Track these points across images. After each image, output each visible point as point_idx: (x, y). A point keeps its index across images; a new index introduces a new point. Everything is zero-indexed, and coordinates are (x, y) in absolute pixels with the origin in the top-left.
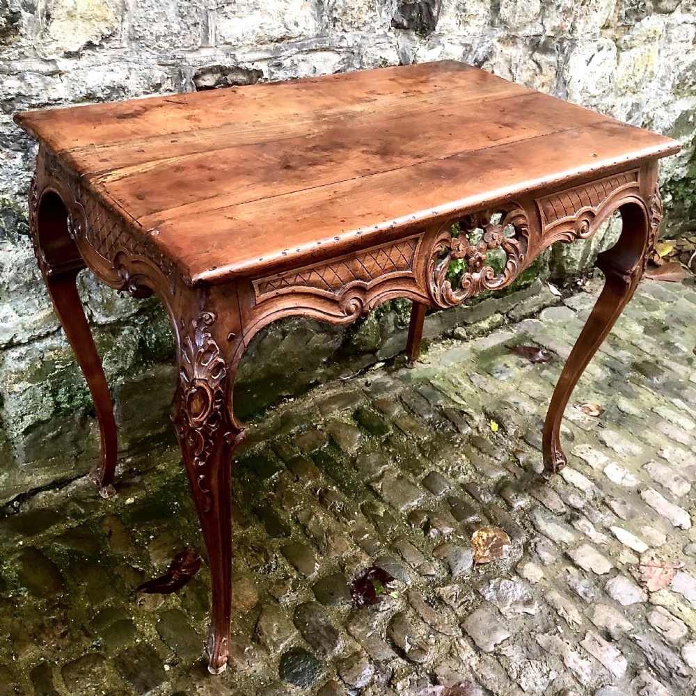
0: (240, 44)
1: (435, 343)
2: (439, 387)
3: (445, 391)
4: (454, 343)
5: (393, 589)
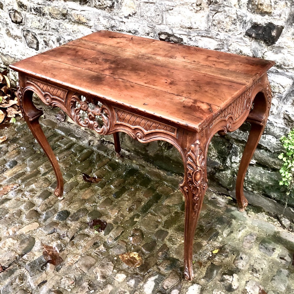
0: (174, 26)
1: (266, 214)
2: (231, 224)
3: (229, 227)
4: (276, 223)
5: (99, 232)
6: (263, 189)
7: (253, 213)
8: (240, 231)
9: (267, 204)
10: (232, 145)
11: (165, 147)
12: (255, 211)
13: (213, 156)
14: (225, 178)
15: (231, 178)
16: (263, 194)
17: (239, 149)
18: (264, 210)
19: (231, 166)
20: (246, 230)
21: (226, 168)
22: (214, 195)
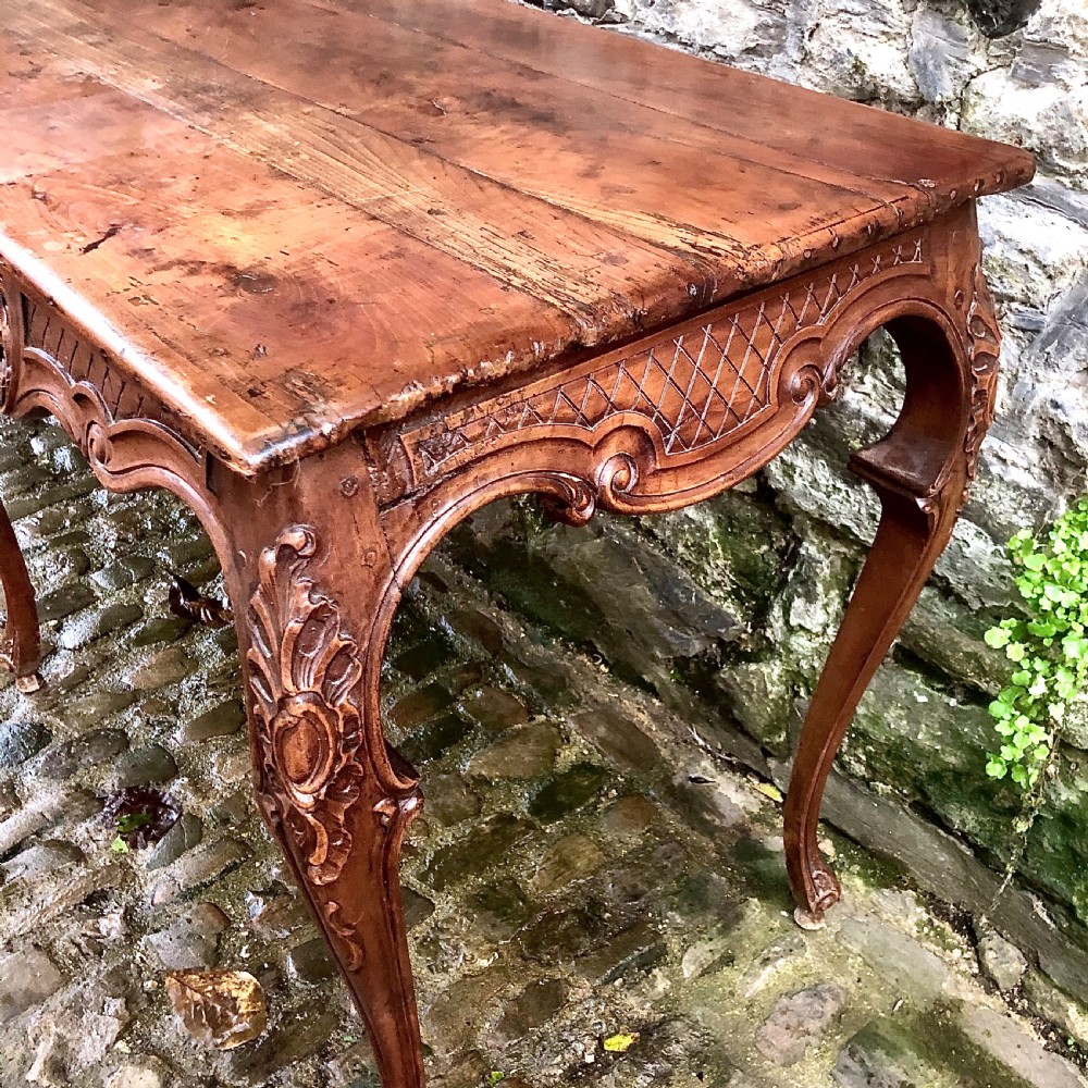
1: (918, 902)
2: (740, 917)
3: (725, 931)
4: (957, 953)
5: (134, 846)
6: (915, 780)
7: (859, 882)
8: (766, 961)
9: (929, 856)
10: (799, 542)
11: (536, 514)
12: (873, 875)
13: (717, 584)
14: (754, 696)
15: (782, 698)
16: (914, 805)
17: (827, 571)
18: (913, 879)
19: (785, 645)
20: (799, 961)
21: (765, 651)
22: (706, 763)
